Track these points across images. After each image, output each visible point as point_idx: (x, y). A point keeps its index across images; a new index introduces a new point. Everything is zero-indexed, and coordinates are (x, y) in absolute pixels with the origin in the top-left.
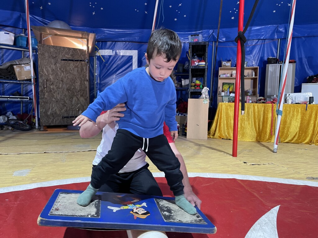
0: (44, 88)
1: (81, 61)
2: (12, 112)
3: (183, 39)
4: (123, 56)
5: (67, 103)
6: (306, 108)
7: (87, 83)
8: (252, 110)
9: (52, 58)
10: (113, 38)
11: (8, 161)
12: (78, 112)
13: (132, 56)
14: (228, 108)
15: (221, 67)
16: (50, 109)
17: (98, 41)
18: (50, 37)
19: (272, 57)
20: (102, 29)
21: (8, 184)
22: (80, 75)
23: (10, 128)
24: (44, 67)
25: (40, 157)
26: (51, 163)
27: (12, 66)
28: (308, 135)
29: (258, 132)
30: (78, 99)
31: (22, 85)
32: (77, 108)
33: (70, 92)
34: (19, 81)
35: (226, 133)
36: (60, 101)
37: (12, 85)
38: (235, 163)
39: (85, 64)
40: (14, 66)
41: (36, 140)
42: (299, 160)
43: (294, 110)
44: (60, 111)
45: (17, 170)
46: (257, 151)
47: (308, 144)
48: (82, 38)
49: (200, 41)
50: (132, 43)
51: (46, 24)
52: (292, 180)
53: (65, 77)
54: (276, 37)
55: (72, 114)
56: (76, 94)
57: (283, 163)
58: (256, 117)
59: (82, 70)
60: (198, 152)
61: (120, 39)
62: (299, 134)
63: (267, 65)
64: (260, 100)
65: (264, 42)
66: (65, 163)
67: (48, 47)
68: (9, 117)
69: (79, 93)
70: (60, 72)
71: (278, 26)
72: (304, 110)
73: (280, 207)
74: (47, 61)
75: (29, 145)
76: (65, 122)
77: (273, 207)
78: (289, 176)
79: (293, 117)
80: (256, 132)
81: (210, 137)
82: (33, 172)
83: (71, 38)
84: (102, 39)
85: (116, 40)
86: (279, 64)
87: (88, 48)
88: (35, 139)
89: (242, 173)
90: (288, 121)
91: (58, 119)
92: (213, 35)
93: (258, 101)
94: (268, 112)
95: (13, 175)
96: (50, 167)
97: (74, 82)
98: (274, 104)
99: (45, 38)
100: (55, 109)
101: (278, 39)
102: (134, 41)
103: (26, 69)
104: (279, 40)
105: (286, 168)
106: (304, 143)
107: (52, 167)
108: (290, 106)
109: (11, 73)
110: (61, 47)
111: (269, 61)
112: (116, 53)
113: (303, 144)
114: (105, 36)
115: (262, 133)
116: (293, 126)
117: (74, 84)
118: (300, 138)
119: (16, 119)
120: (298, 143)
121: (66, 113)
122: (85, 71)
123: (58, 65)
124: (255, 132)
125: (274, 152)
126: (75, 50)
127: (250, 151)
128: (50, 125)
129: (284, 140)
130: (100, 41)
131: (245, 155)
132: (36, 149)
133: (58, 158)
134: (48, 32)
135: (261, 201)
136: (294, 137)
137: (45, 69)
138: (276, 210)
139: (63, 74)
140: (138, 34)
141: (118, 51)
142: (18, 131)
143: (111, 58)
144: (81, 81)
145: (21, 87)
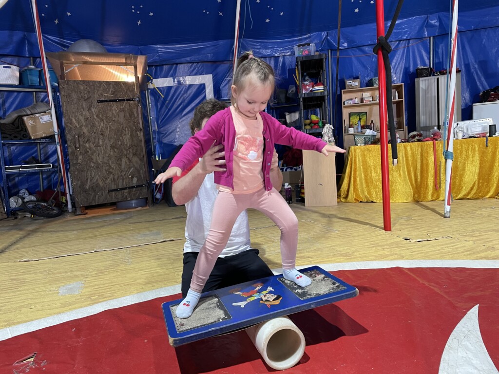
0: (76, 148)
1: (128, 100)
2: (27, 189)
3: (281, 51)
4: (190, 86)
5: (113, 169)
6: (485, 143)
7: (141, 135)
8: (402, 154)
9: (83, 100)
10: (173, 59)
11: (44, 271)
12: (132, 180)
13: (204, 84)
14: (366, 153)
15: (345, 89)
16: (89, 180)
17: (149, 66)
18: (75, 68)
19: (422, 67)
20: (154, 46)
21: (57, 310)
22: (130, 122)
23: (28, 215)
24: (72, 116)
25: (91, 260)
26: (111, 267)
27: (20, 118)
28: (493, 184)
29: (414, 187)
30: (130, 161)
31: (38, 146)
32: (129, 175)
33: (116, 150)
34: (34, 140)
35: (366, 193)
36: (102, 166)
37: (22, 147)
38: (393, 241)
39: (135, 104)
40: (23, 118)
41: (75, 232)
42: (487, 227)
43: (468, 147)
44: (104, 181)
45: (63, 284)
46: (419, 218)
47: (494, 198)
48: (126, 64)
49: (313, 54)
50: (202, 64)
51: (67, 47)
52: (485, 261)
53: (107, 128)
54: (426, 34)
55: (123, 184)
56: (125, 153)
57: (465, 234)
58: (410, 164)
59: (131, 114)
60: (330, 228)
61: (183, 60)
62: (478, 184)
63: (416, 80)
64: (414, 137)
65: (409, 44)
66: (132, 266)
67: (76, 84)
68: (24, 198)
69: (131, 150)
70: (98, 121)
71: (428, 17)
72: (484, 146)
73: (479, 308)
74: (76, 105)
75: (67, 241)
76: (113, 197)
77: (469, 309)
78: (479, 255)
79: (468, 159)
80: (413, 188)
81: (341, 202)
82: (88, 285)
83: (109, 66)
84: (156, 62)
85: (177, 61)
86: (434, 77)
87: (137, 78)
88: (74, 230)
89: (407, 257)
90: (460, 165)
91: (102, 195)
92: (327, 39)
93: (410, 139)
94: (427, 154)
95: (60, 294)
96: (112, 275)
97: (121, 134)
98: (436, 142)
99: (69, 70)
100: (96, 178)
101: (430, 38)
102: (206, 60)
103: (43, 121)
104: (432, 38)
105: (471, 242)
106: (487, 197)
107: (115, 274)
108: (461, 143)
109: (21, 129)
110: (95, 81)
111: (419, 73)
112: (179, 82)
113: (486, 199)
114: (159, 56)
115: (421, 188)
116: (468, 173)
117: (121, 138)
118: (481, 191)
119: (35, 199)
120: (478, 199)
121: (113, 183)
122: (136, 115)
123: (93, 111)
124: (410, 186)
125: (445, 217)
126: (118, 84)
127: (409, 218)
128: (91, 205)
129: (456, 195)
130: (152, 66)
131: (403, 227)
132: (80, 246)
133: (119, 257)
134: (73, 60)
135: (449, 301)
136: (472, 189)
137: (75, 118)
138: (474, 312)
139: (102, 124)
140: (211, 48)
141: (181, 79)
142: (43, 218)
143: (173, 90)
144: (132, 132)
145: (37, 149)
